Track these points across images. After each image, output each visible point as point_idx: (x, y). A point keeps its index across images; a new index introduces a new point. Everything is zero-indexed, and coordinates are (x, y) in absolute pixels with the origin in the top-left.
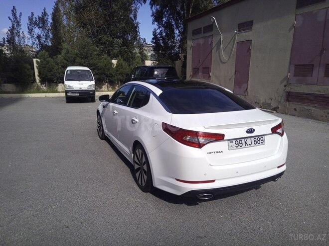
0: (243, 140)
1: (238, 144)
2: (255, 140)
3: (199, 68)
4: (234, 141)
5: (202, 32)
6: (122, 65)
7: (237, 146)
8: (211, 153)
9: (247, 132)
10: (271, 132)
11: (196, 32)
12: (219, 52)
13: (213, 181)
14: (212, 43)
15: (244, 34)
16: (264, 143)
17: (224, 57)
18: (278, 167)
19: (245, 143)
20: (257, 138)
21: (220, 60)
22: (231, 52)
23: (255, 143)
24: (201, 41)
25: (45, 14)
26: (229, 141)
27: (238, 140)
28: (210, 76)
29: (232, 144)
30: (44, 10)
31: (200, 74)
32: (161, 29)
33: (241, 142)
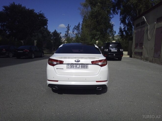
0: (75, 65)
1: (72, 66)
2: (82, 66)
3: (138, 44)
4: (70, 65)
5: (140, 25)
6: (100, 43)
7: (71, 67)
8: (58, 69)
9: (75, 61)
10: (91, 63)
11: (138, 25)
12: (147, 35)
13: (57, 81)
14: (144, 30)
15: (159, 23)
16: (87, 68)
17: (149, 37)
18: (97, 82)
19: (76, 66)
20: (83, 65)
21: (148, 39)
22: (153, 34)
23: (82, 67)
24: (139, 30)
25: (79, 24)
26: (67, 65)
27: (72, 65)
28: (143, 48)
29: (68, 66)
30: (79, 23)
31: (138, 47)
32: (125, 26)
33: (73, 66)
